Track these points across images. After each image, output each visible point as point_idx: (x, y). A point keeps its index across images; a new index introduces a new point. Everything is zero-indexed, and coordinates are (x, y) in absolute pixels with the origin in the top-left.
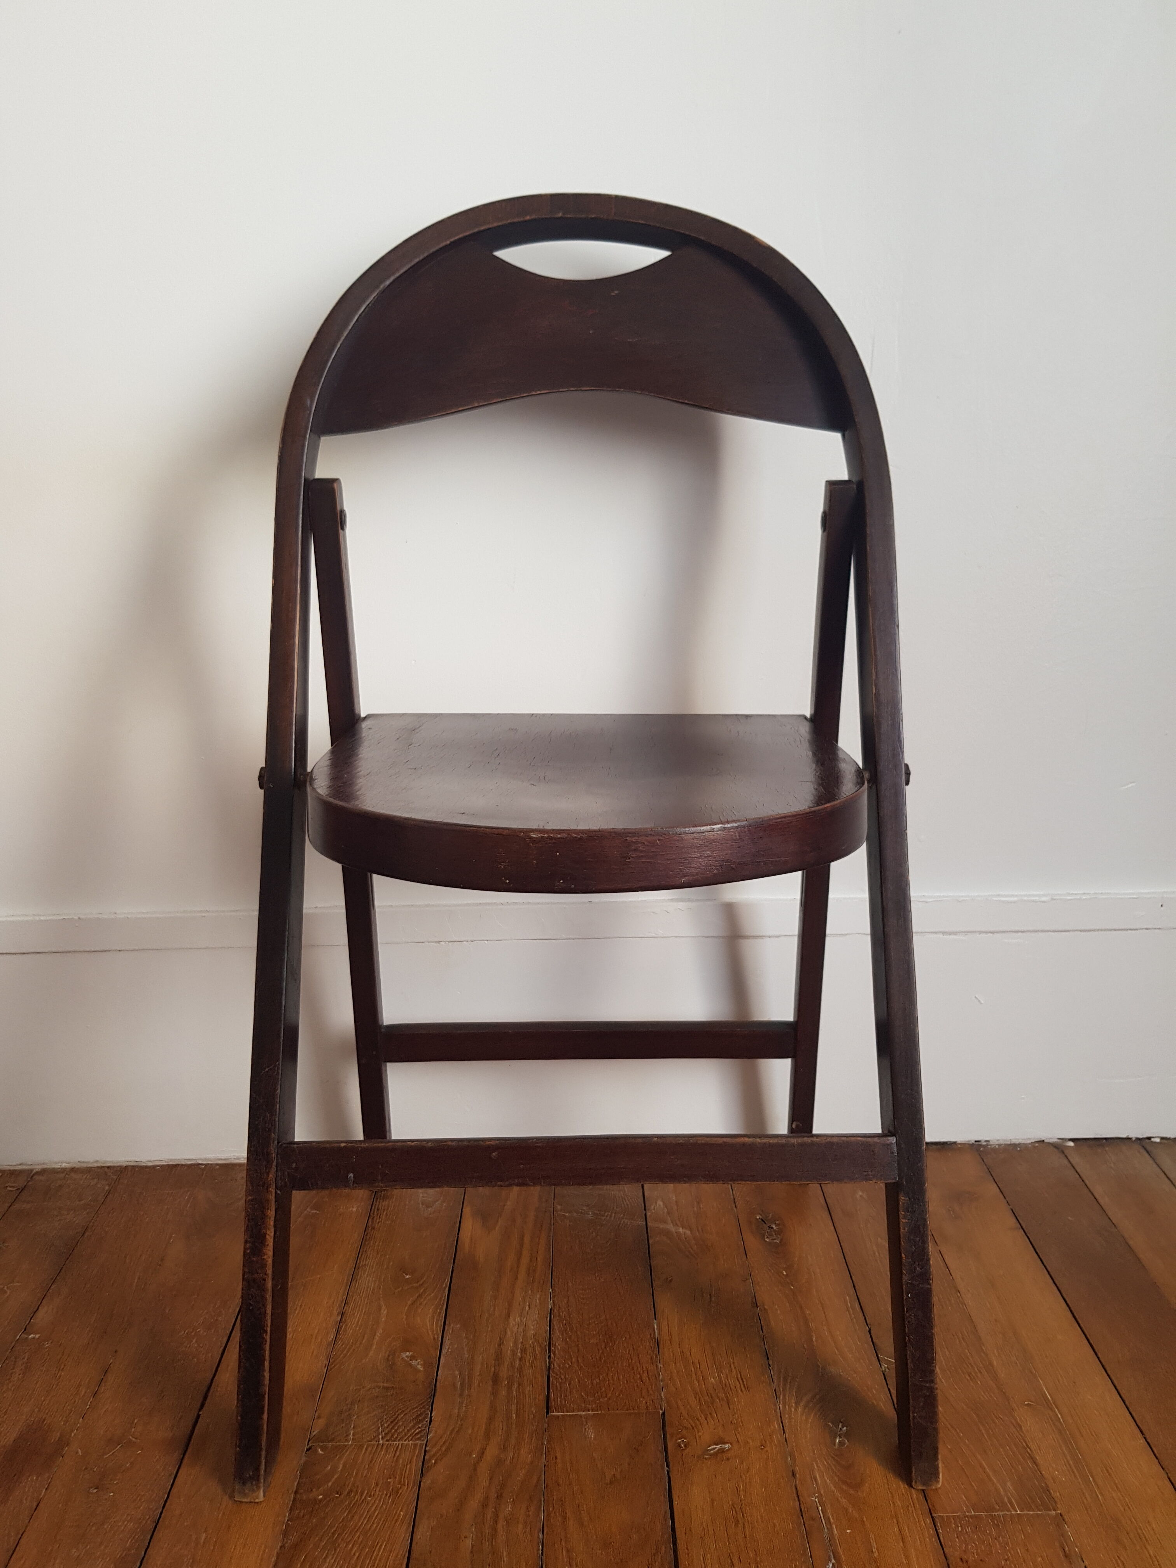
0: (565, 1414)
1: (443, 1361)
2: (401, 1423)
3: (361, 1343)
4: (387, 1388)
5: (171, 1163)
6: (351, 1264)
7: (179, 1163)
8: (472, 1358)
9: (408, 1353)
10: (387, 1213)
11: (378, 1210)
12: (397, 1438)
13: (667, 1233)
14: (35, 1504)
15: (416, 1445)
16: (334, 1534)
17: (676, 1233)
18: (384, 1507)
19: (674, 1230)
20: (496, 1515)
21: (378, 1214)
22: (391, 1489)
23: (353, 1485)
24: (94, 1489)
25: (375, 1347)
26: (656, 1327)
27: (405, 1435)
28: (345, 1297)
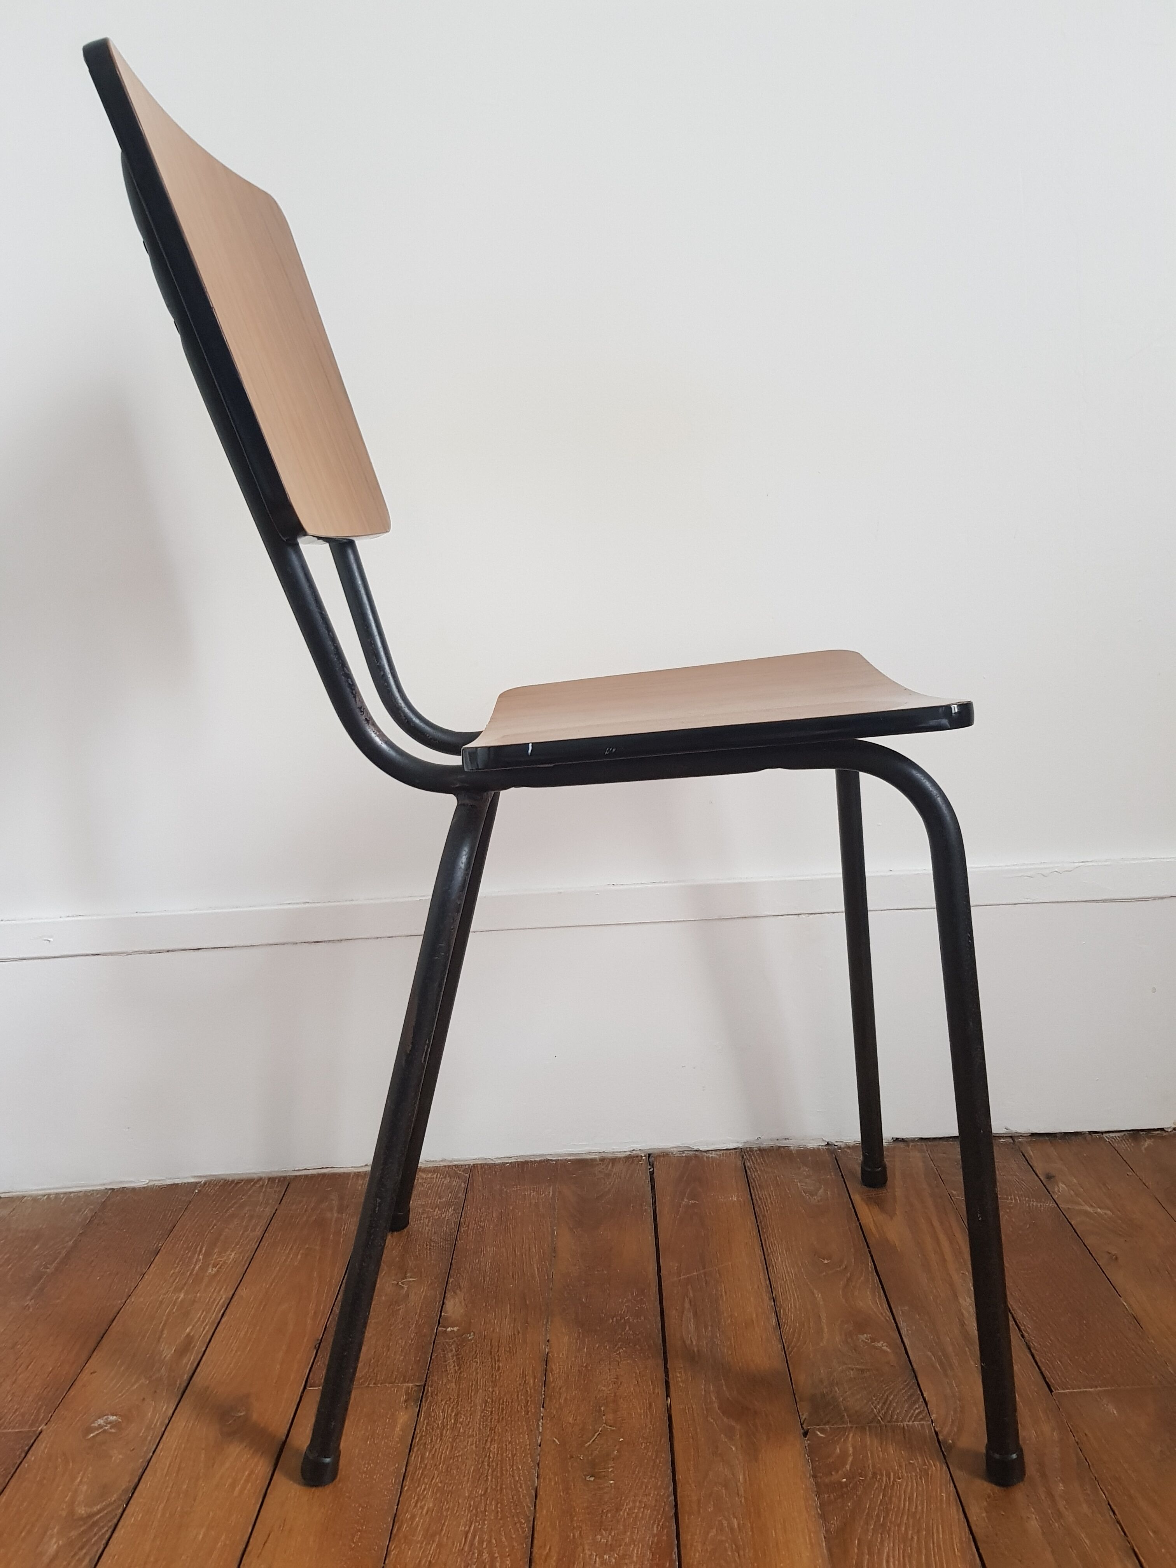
0: (1071, 1390)
1: (909, 1343)
2: (895, 1404)
3: (809, 1327)
4: (862, 1371)
5: (518, 1160)
6: (759, 1252)
7: (528, 1159)
8: (938, 1338)
9: (865, 1335)
10: (771, 1201)
11: (760, 1199)
12: (897, 1419)
13: (1086, 1213)
14: (533, 1492)
15: (922, 1425)
16: (878, 1516)
17: (1096, 1213)
18: (920, 1488)
19: (1092, 1211)
20: (1050, 1494)
21: (762, 1204)
22: (918, 1471)
23: (874, 1466)
24: (591, 1477)
25: (826, 1330)
26: (1125, 1304)
27: (906, 1416)
28: (768, 1282)
